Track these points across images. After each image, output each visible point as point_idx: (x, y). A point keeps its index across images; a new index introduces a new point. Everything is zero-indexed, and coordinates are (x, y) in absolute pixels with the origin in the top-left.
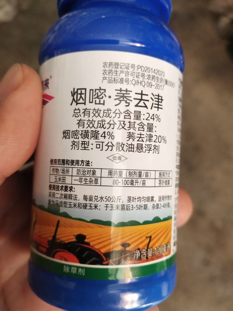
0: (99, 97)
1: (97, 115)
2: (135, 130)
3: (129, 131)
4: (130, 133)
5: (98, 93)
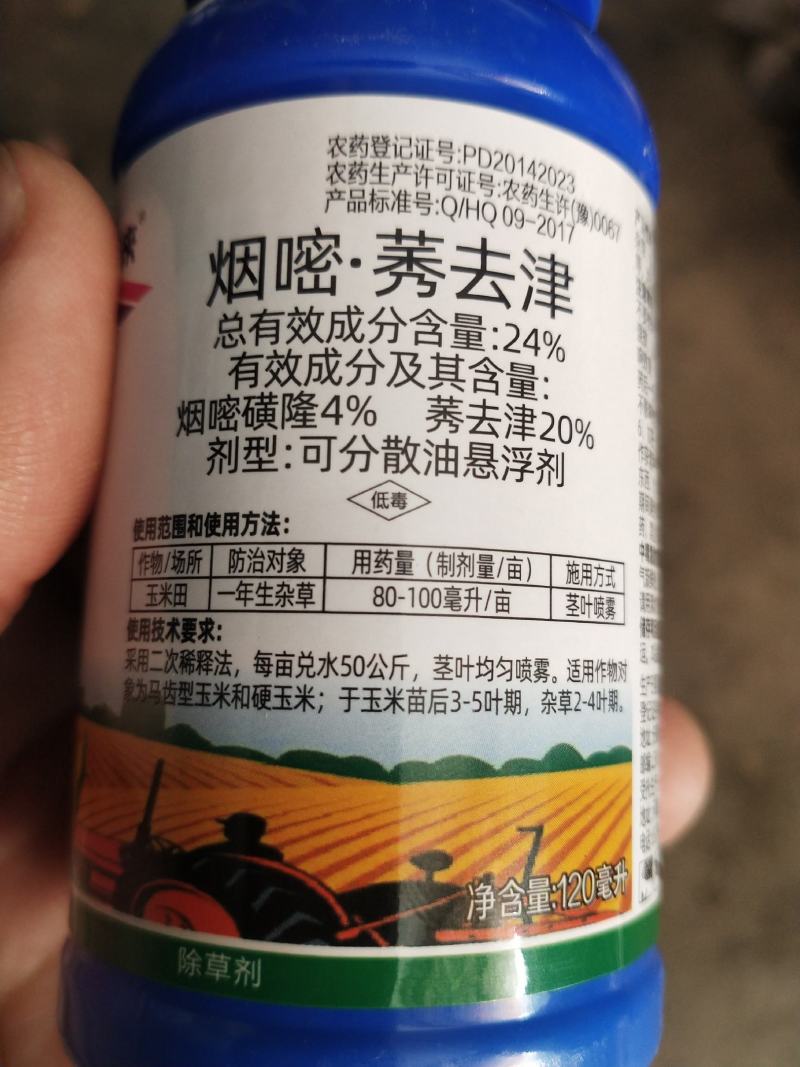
0: (316, 266)
1: (305, 332)
2: (462, 390)
3: (434, 394)
4: (439, 399)
5: (309, 250)
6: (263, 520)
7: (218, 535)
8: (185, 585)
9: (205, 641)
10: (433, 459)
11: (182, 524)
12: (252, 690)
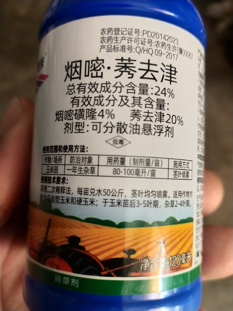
0: (97, 69)
1: (93, 90)
2: (141, 107)
3: (132, 109)
4: (134, 110)
5: (95, 64)
6: (80, 148)
7: (67, 152)
8: (57, 167)
9: (63, 184)
10: (132, 129)
11: (56, 148)
12: (77, 199)
